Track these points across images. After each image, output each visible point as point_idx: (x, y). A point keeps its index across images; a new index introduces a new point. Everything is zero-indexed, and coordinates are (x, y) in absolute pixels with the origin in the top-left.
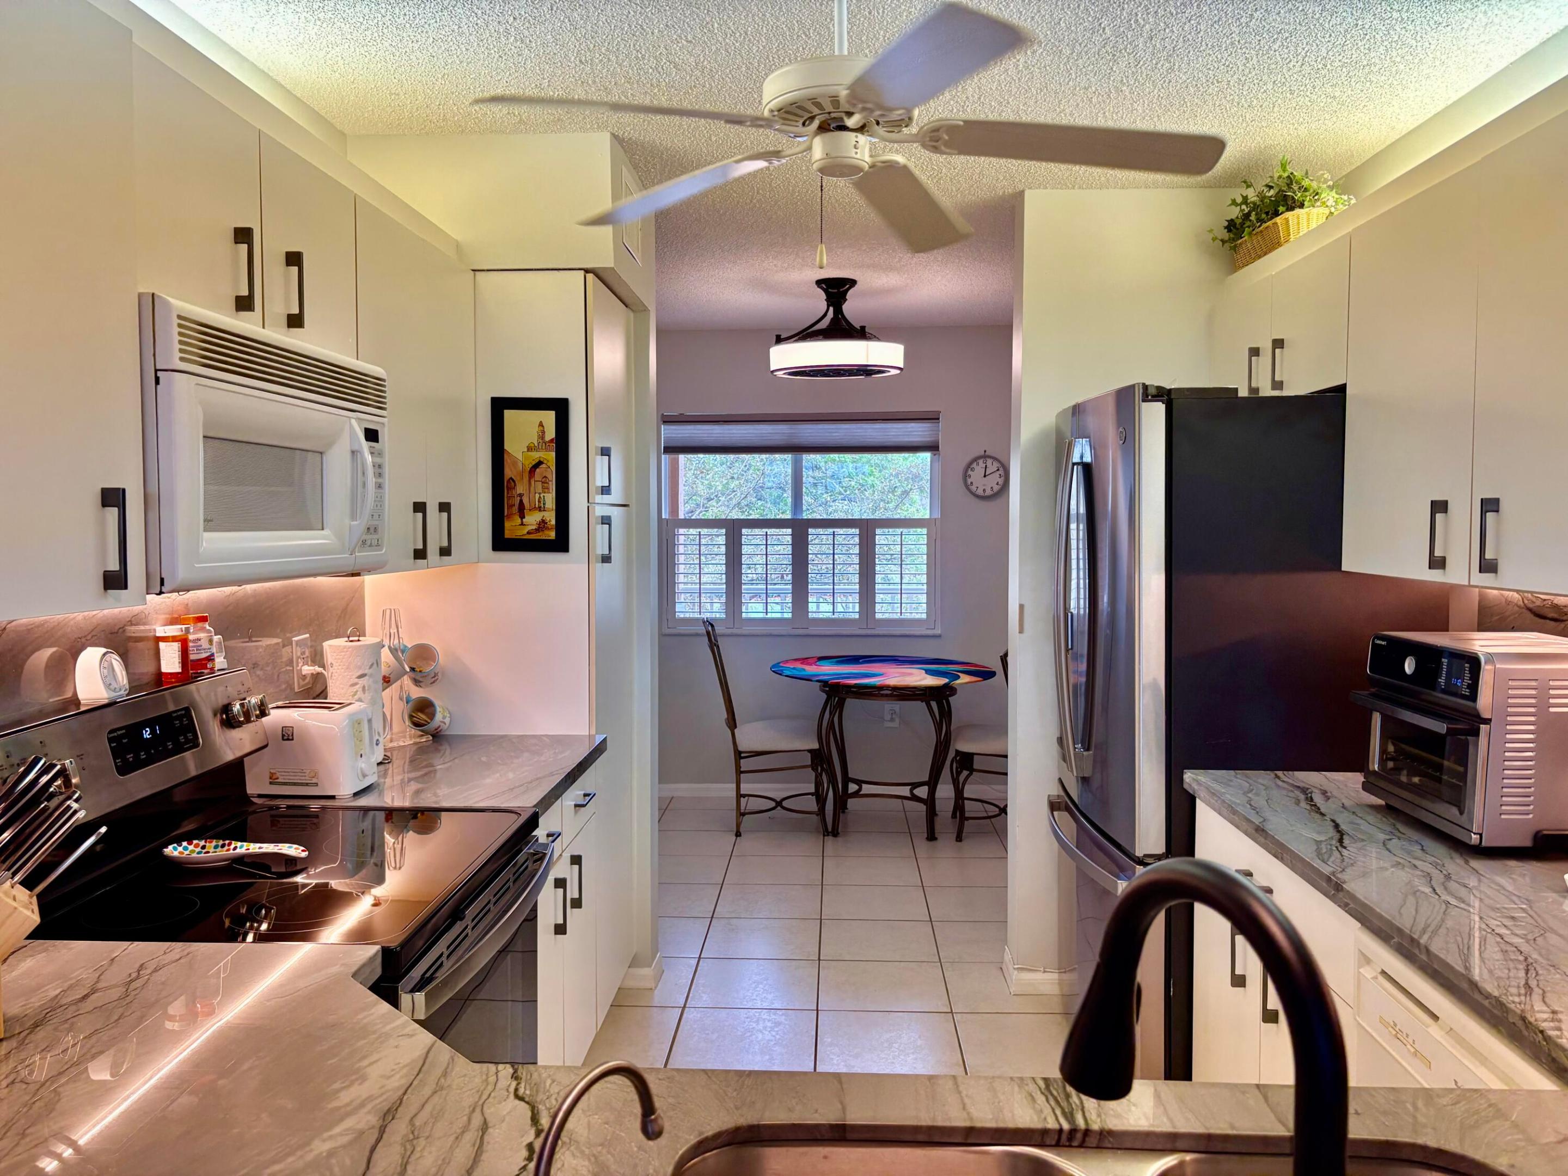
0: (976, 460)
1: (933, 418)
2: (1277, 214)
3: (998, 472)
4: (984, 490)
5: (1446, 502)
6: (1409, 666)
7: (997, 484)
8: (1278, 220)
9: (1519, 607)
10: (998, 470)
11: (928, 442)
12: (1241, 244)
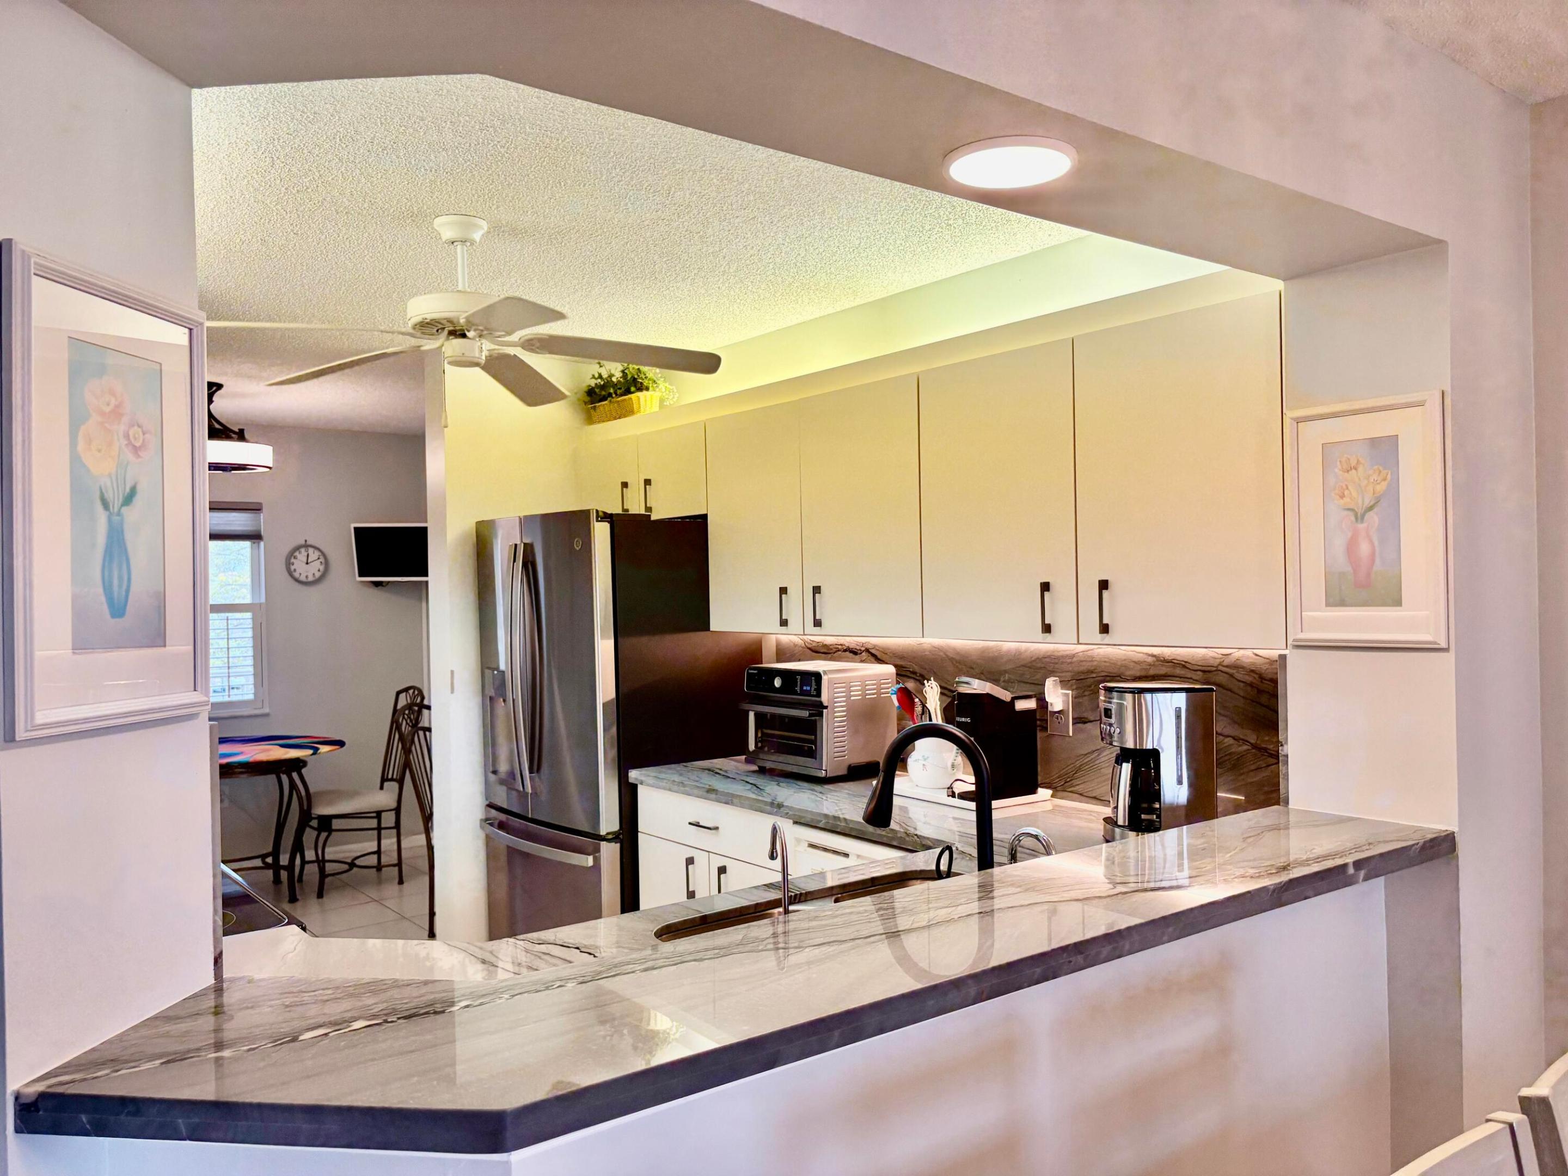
0: (298, 548)
1: (255, 508)
2: (628, 392)
3: (320, 560)
4: (307, 577)
5: (786, 588)
6: (777, 683)
7: (319, 570)
8: (632, 396)
9: (803, 647)
10: (319, 558)
11: (251, 531)
12: (599, 406)
